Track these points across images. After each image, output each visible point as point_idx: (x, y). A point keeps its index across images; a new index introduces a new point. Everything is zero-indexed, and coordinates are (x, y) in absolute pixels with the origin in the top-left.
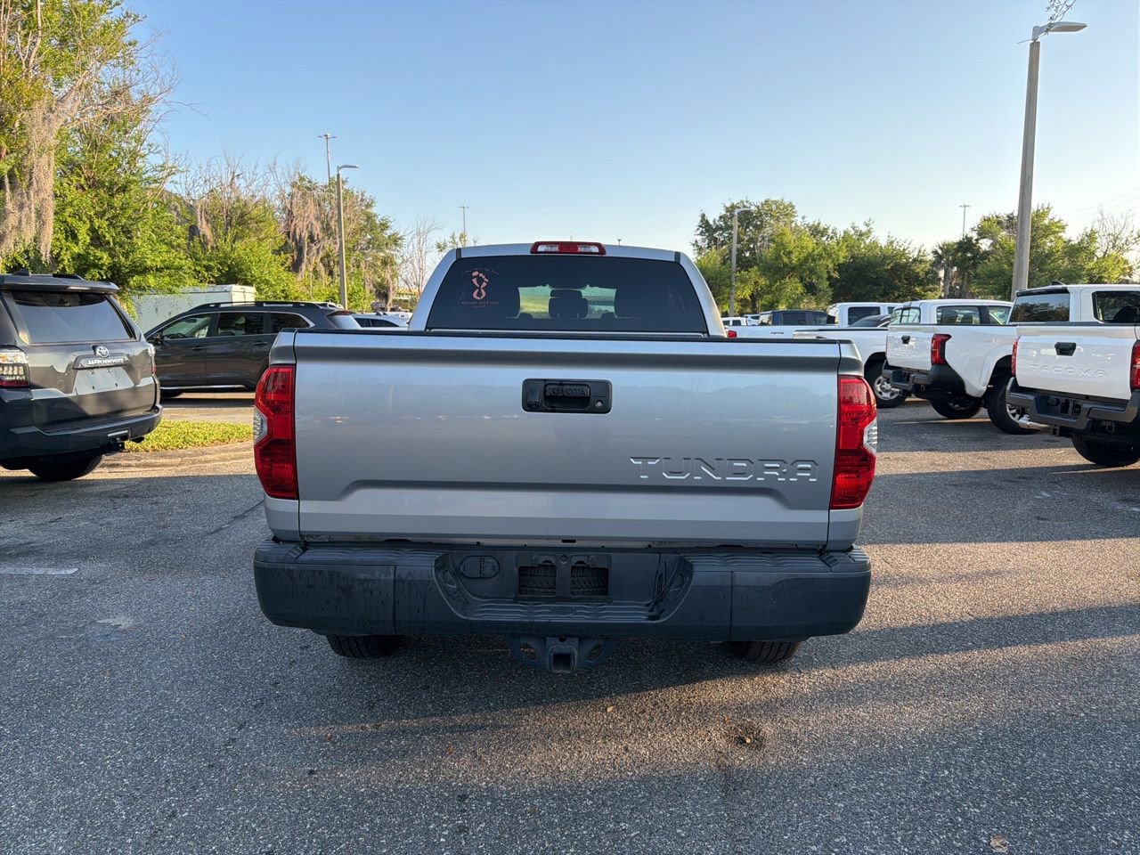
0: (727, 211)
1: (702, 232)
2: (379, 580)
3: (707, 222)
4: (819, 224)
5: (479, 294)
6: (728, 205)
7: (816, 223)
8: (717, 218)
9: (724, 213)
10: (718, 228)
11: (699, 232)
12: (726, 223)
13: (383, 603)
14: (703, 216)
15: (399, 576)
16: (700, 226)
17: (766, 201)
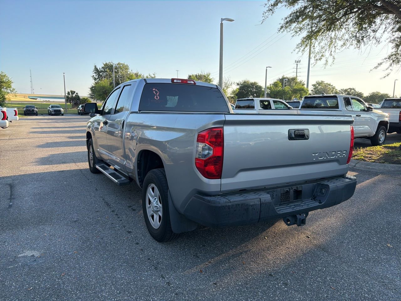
0: (104, 66)
1: (95, 72)
2: (257, 204)
3: (97, 69)
4: (138, 73)
5: (157, 97)
6: (105, 63)
7: (137, 73)
8: (101, 68)
9: (103, 66)
10: (102, 71)
11: (94, 72)
12: (105, 70)
13: (257, 212)
14: (95, 66)
15: (262, 202)
16: (95, 70)
17: (119, 63)
